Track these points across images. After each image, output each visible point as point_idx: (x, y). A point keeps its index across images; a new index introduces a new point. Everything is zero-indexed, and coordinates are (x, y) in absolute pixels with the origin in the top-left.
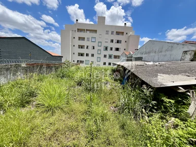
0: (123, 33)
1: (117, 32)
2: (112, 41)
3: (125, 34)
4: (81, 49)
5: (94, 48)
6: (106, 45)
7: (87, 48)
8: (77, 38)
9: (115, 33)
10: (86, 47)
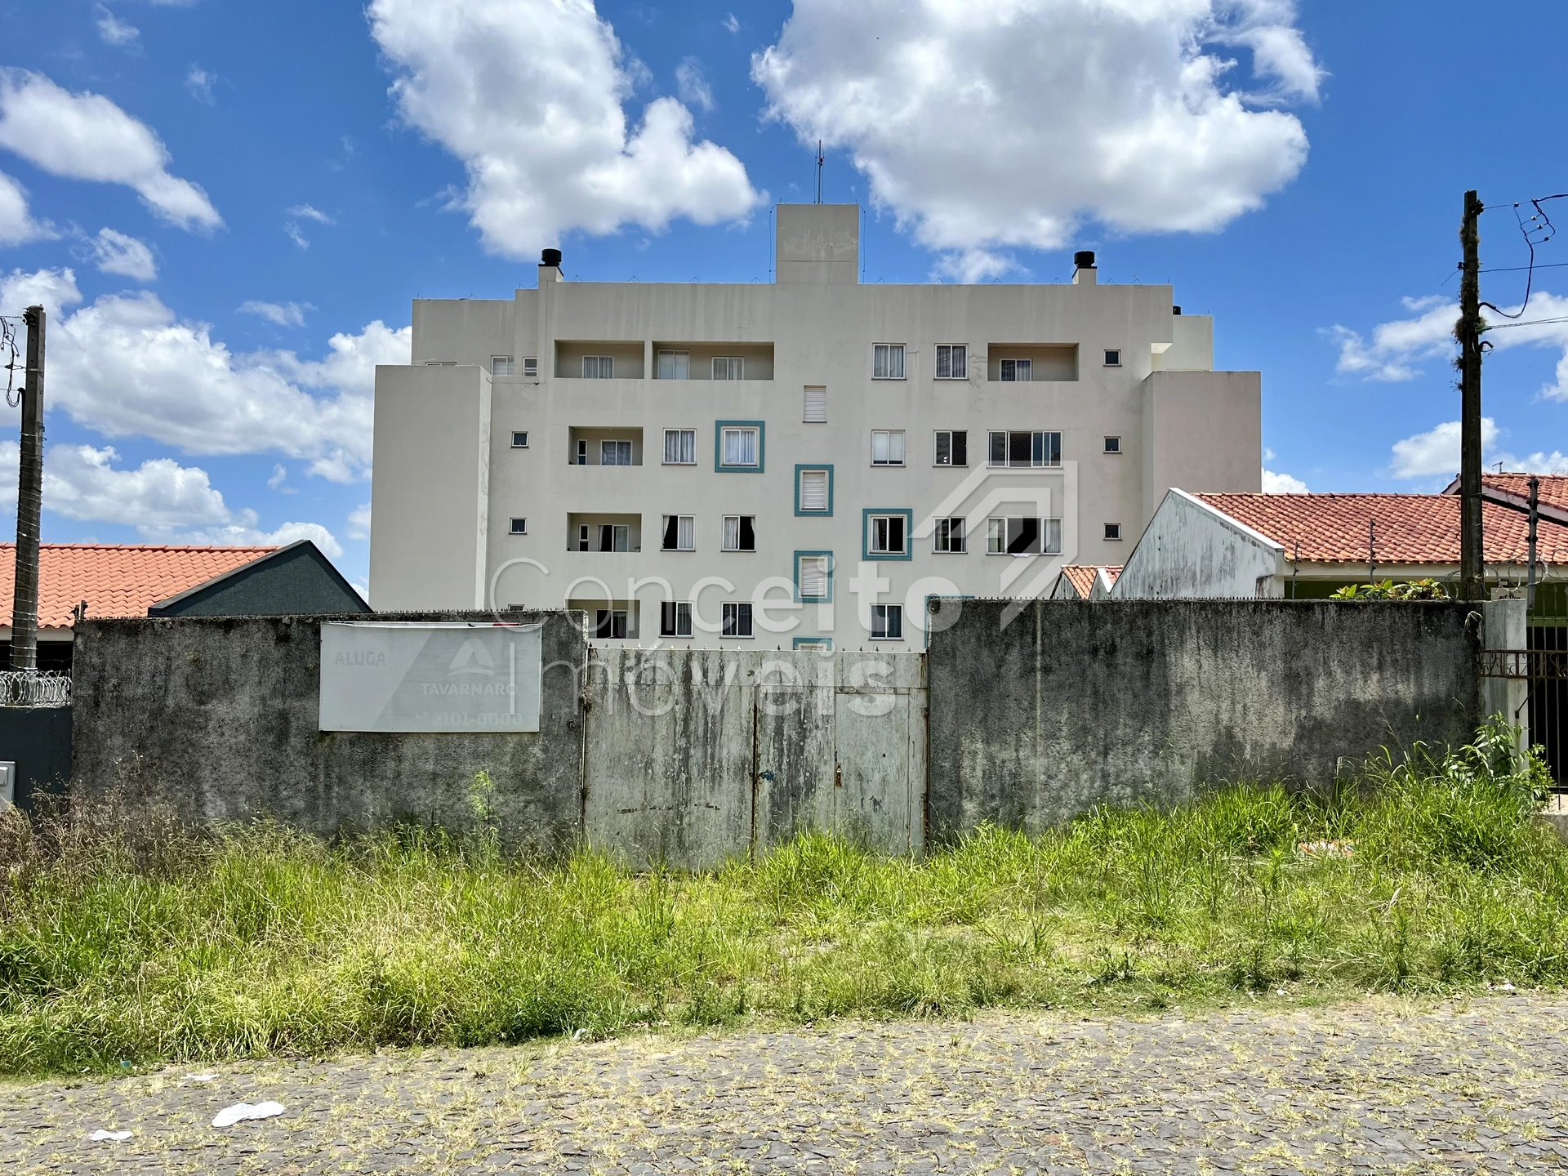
0: (1068, 354)
1: (994, 350)
2: (954, 449)
3: (1090, 359)
4: (595, 557)
5: (747, 539)
6: (889, 494)
7: (670, 541)
8: (551, 444)
9: (977, 362)
10: (653, 532)
